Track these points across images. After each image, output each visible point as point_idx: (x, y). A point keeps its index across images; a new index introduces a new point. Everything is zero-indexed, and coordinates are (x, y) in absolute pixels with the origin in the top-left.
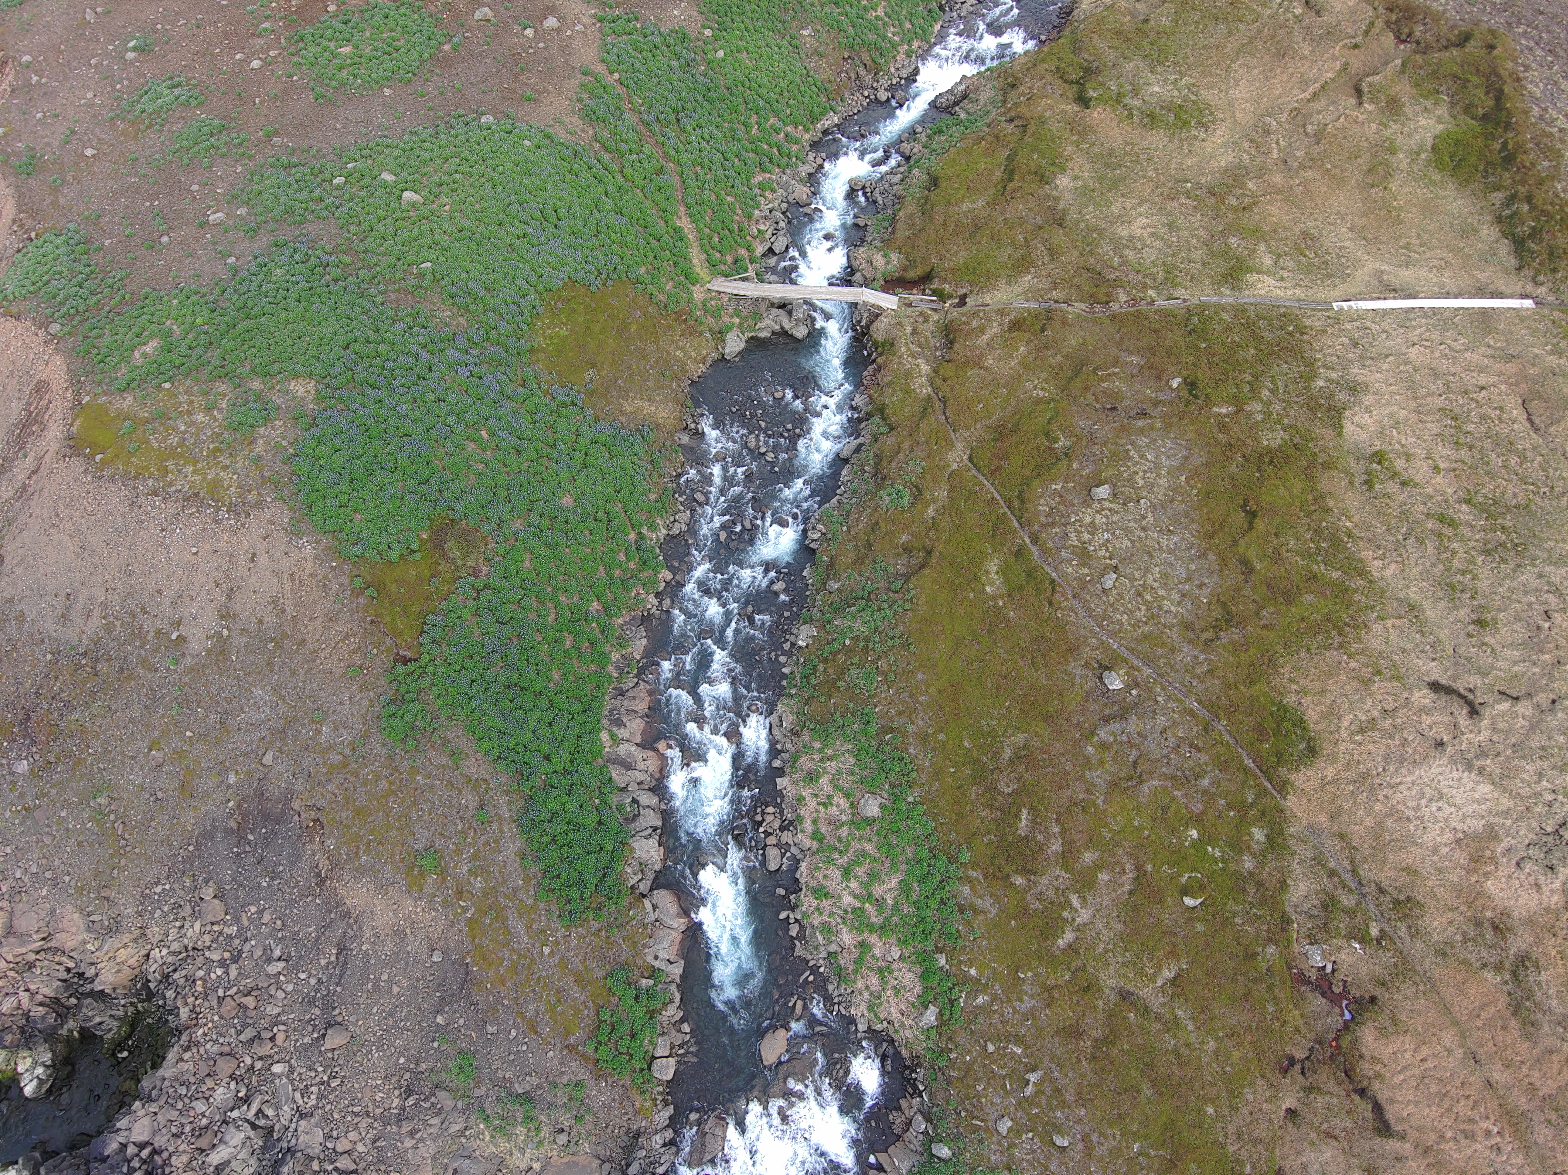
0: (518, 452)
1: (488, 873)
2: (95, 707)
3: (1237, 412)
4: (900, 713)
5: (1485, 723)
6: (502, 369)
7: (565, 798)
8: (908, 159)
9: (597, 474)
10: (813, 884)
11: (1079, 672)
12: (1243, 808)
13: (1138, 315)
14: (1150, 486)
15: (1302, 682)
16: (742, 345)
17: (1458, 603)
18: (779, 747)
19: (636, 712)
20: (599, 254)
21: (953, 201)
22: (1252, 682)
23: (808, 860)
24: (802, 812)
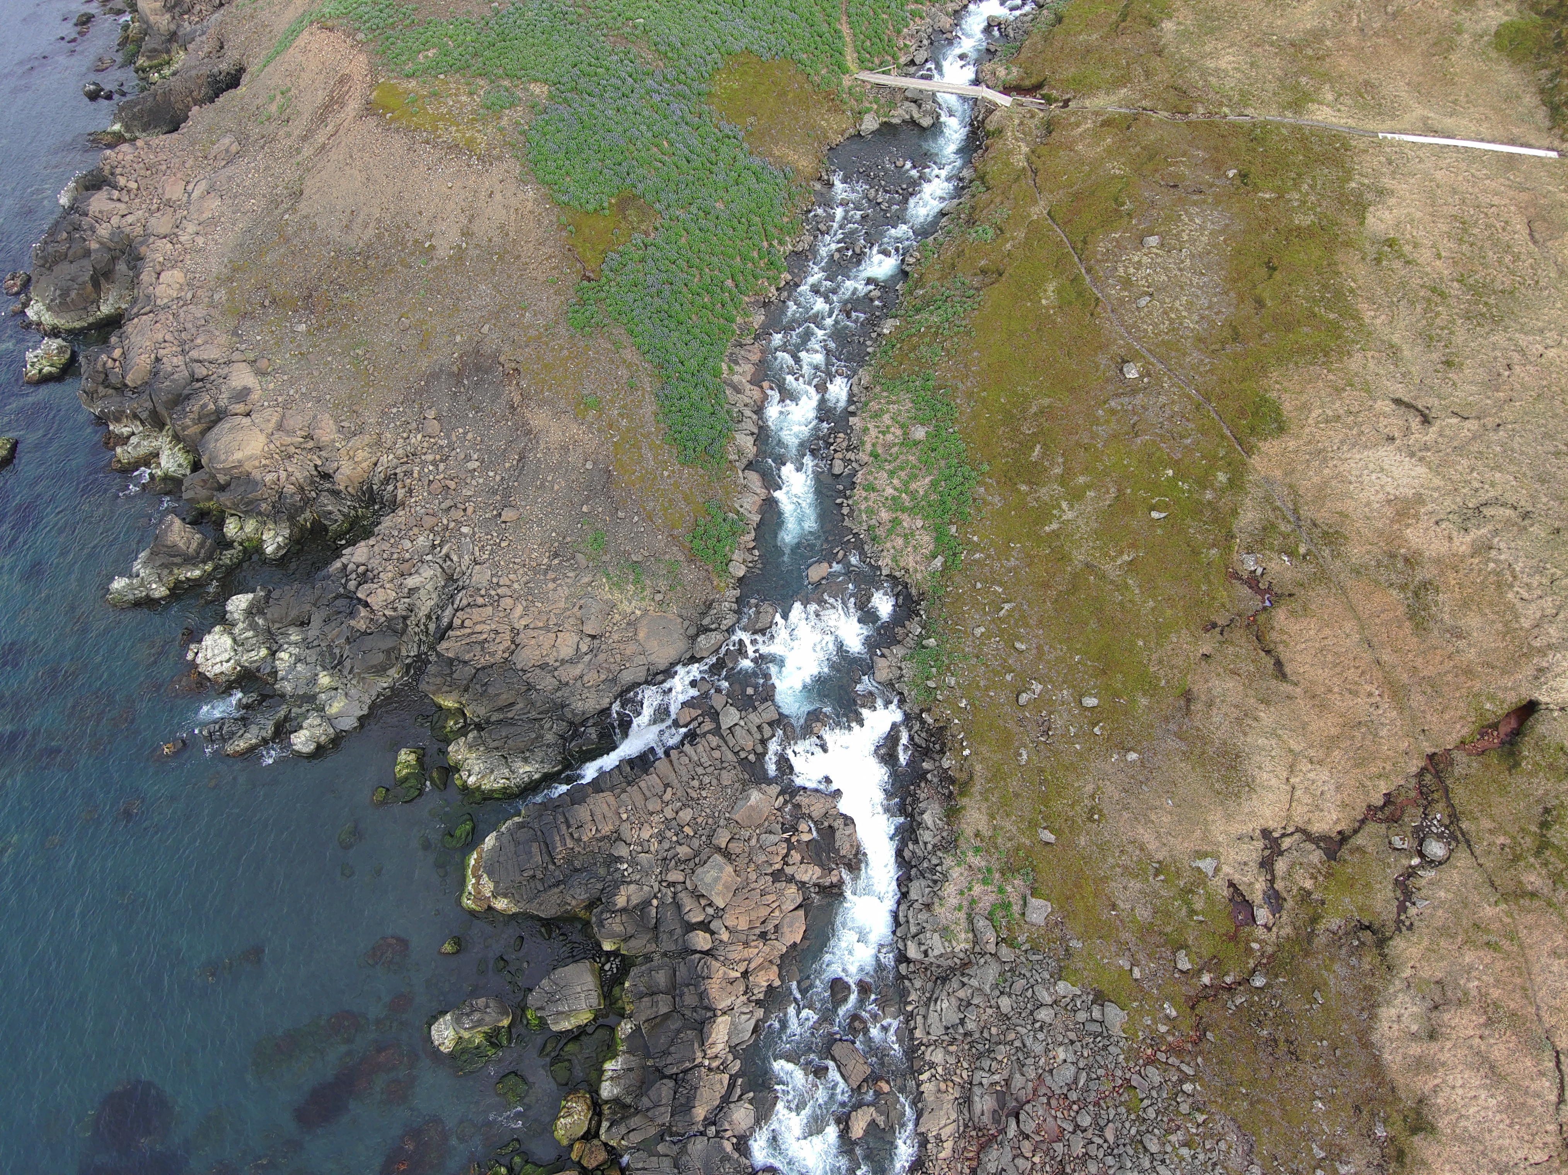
0: (688, 162)
2: (362, 290)
3: (1278, 198)
4: (954, 377)
5: (1434, 429)
6: (685, 102)
8: (1041, 7)
9: (745, 190)
10: (865, 483)
11: (1104, 363)
12: (1213, 459)
13: (1211, 124)
14: (1193, 241)
15: (1285, 384)
16: (876, 126)
17: (1433, 348)
18: (855, 398)
19: (749, 359)
20: (772, 38)
21: (1072, 33)
22: (1244, 380)
23: (864, 468)
24: (865, 438)
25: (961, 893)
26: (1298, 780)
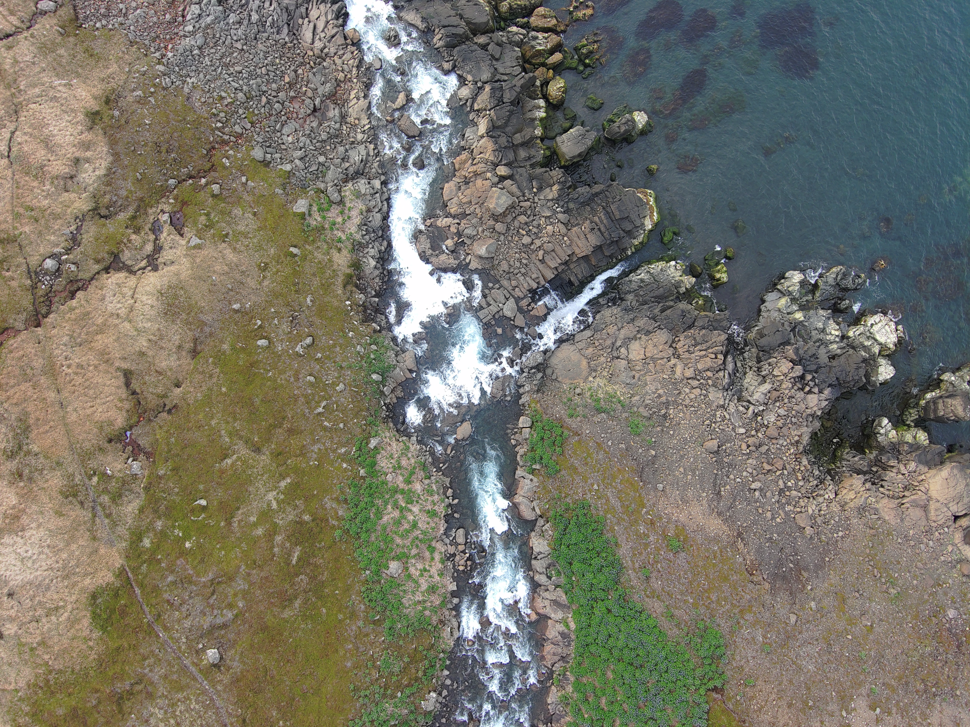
1: (636, 534)
4: (367, 634)
7: (594, 582)
10: (436, 519)
11: (236, 664)
12: (151, 559)
18: (454, 613)
19: (552, 643)
23: (439, 535)
24: (440, 566)
25: (349, 218)
26: (129, 302)
